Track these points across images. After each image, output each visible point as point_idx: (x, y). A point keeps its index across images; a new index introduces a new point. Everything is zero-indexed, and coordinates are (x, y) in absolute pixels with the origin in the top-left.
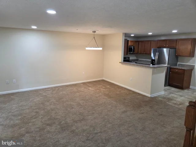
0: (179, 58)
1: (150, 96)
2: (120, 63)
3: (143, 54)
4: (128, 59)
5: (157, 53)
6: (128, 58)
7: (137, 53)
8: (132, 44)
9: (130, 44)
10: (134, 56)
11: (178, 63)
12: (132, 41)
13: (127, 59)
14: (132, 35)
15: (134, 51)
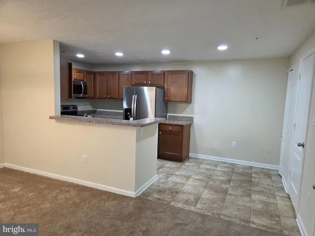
0: (170, 105)
1: (134, 193)
2: (51, 118)
3: (106, 98)
4: (74, 110)
5: (134, 96)
6: (73, 108)
7: (93, 98)
8: (81, 76)
9: (75, 75)
10: (88, 103)
11: (168, 114)
12: (79, 71)
13: (71, 109)
14: (80, 56)
15: (85, 93)
